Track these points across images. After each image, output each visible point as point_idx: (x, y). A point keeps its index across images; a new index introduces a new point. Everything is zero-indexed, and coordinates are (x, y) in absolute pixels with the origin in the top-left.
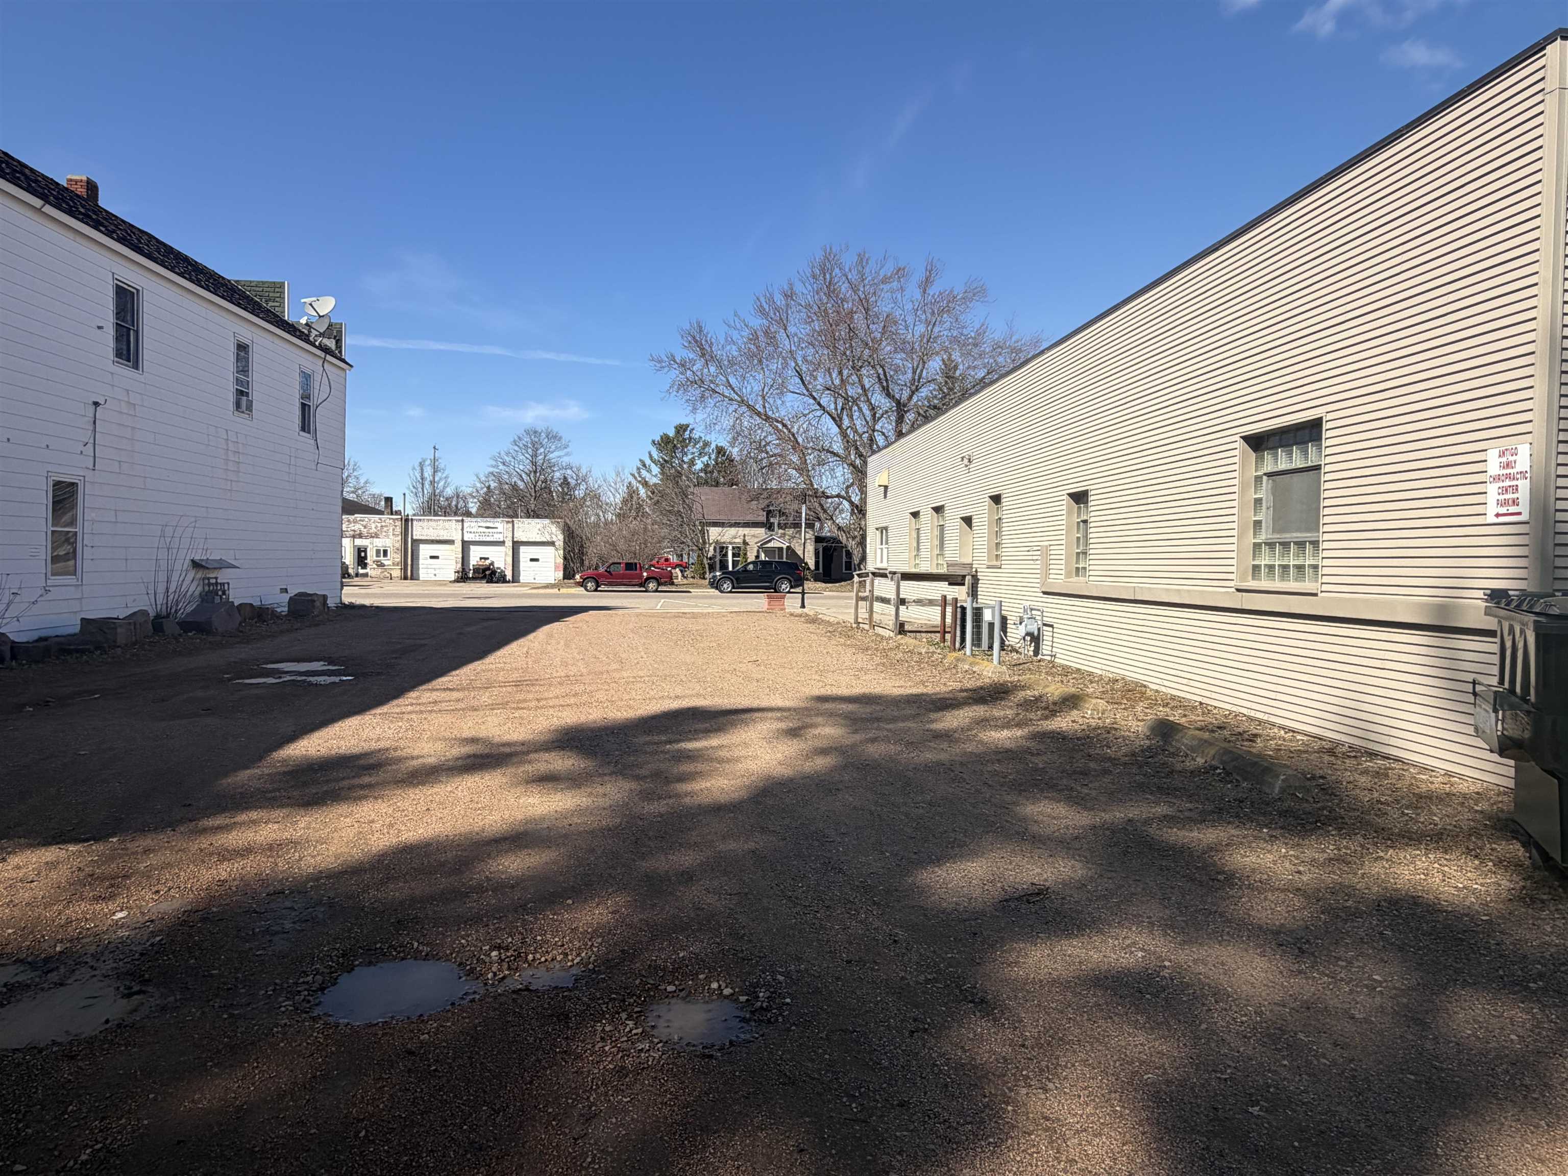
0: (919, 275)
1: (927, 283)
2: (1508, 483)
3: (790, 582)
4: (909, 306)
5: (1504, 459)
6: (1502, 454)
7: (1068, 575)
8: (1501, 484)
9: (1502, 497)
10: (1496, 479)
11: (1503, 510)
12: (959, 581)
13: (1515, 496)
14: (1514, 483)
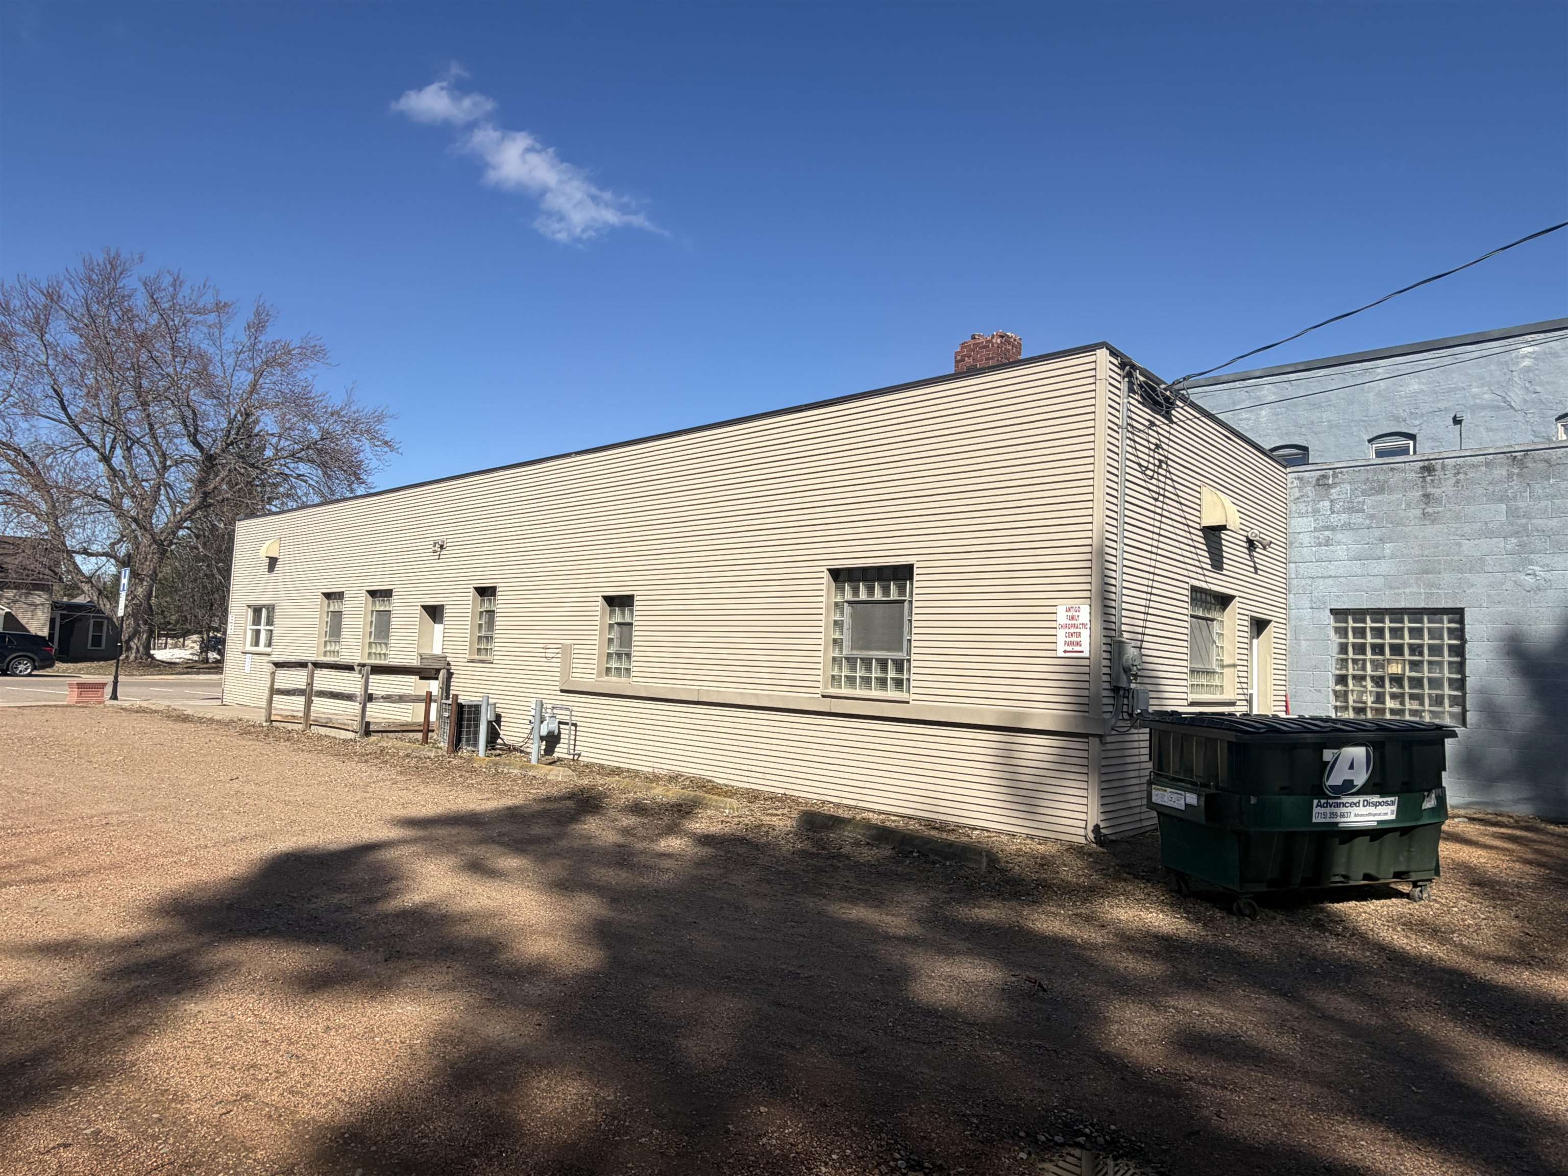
0: (246, 315)
1: (258, 326)
2: (1072, 630)
3: (33, 661)
4: (229, 347)
5: (1070, 614)
6: (1068, 610)
7: (599, 674)
8: (1067, 630)
9: (1068, 639)
10: (1065, 626)
11: (1069, 648)
12: (433, 674)
13: (1078, 640)
14: (1078, 630)
